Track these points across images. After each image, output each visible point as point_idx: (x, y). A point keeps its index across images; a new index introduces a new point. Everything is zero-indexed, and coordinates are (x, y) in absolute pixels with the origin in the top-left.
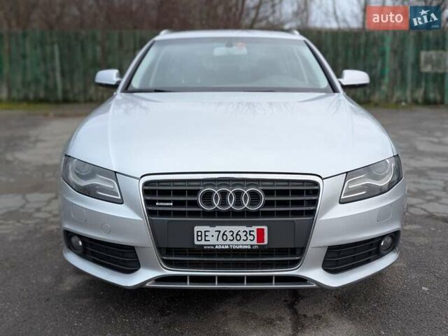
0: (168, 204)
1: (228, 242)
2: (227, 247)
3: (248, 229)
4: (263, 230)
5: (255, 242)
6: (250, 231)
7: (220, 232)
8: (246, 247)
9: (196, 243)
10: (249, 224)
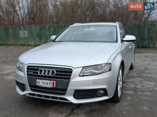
0: (31, 73)
1: (45, 85)
2: (44, 87)
3: (50, 82)
4: (54, 82)
5: (52, 86)
6: (51, 82)
7: (43, 82)
8: (49, 87)
9: (37, 84)
10: (51, 80)
